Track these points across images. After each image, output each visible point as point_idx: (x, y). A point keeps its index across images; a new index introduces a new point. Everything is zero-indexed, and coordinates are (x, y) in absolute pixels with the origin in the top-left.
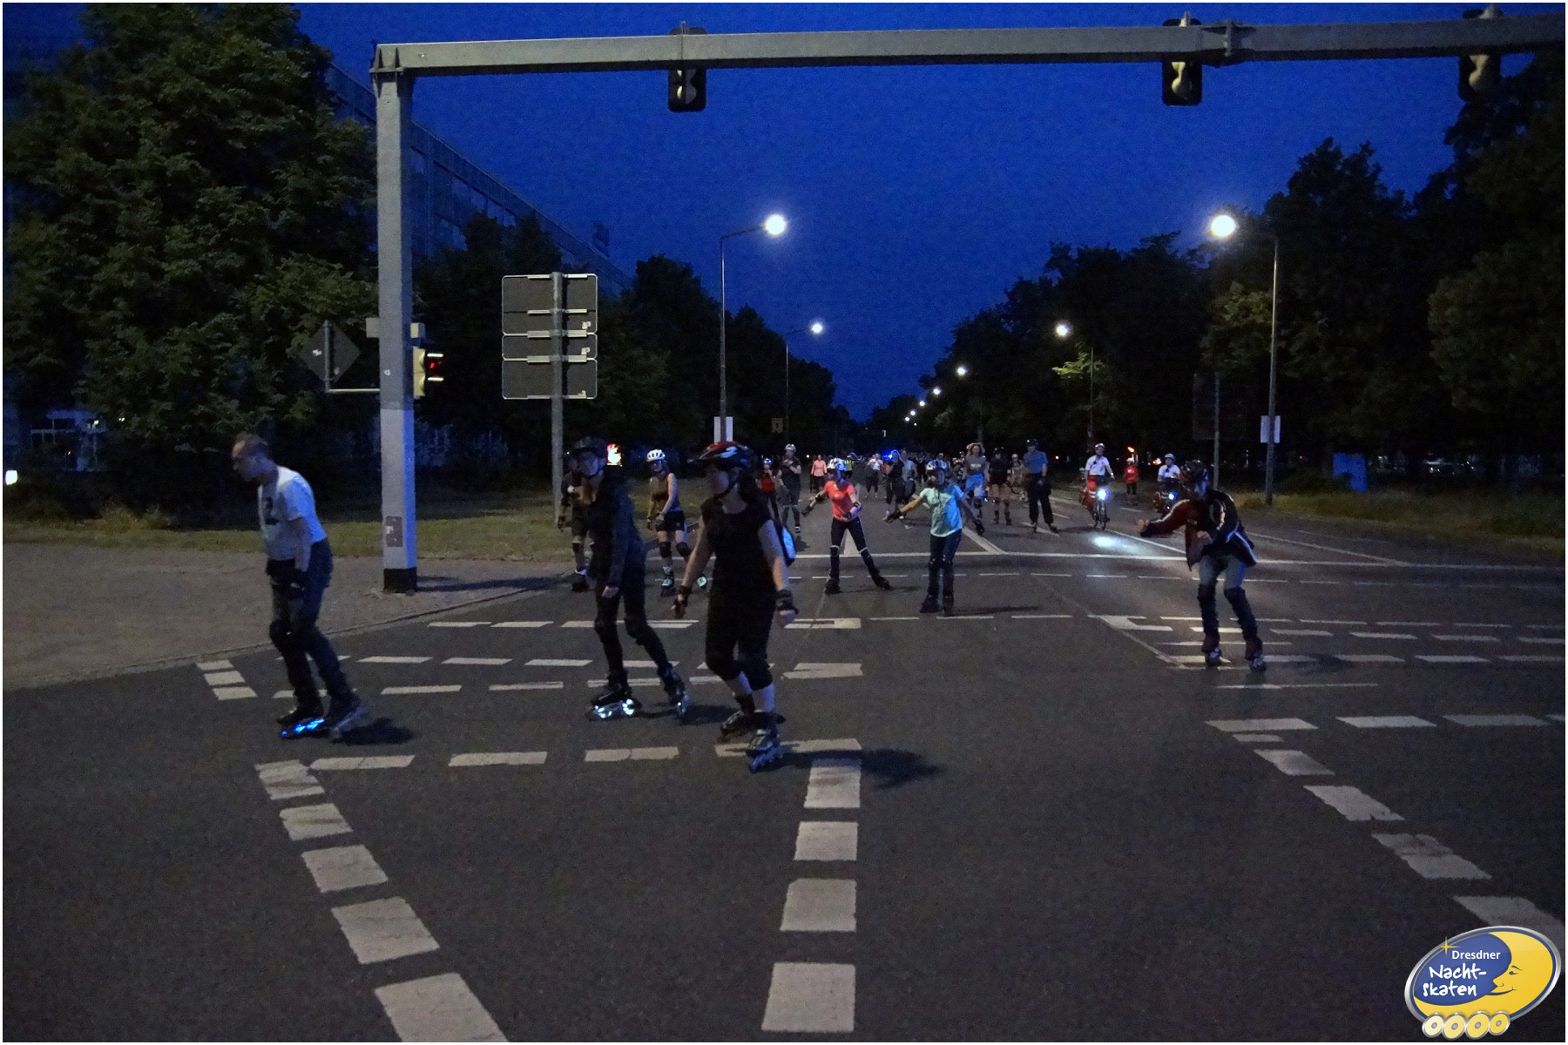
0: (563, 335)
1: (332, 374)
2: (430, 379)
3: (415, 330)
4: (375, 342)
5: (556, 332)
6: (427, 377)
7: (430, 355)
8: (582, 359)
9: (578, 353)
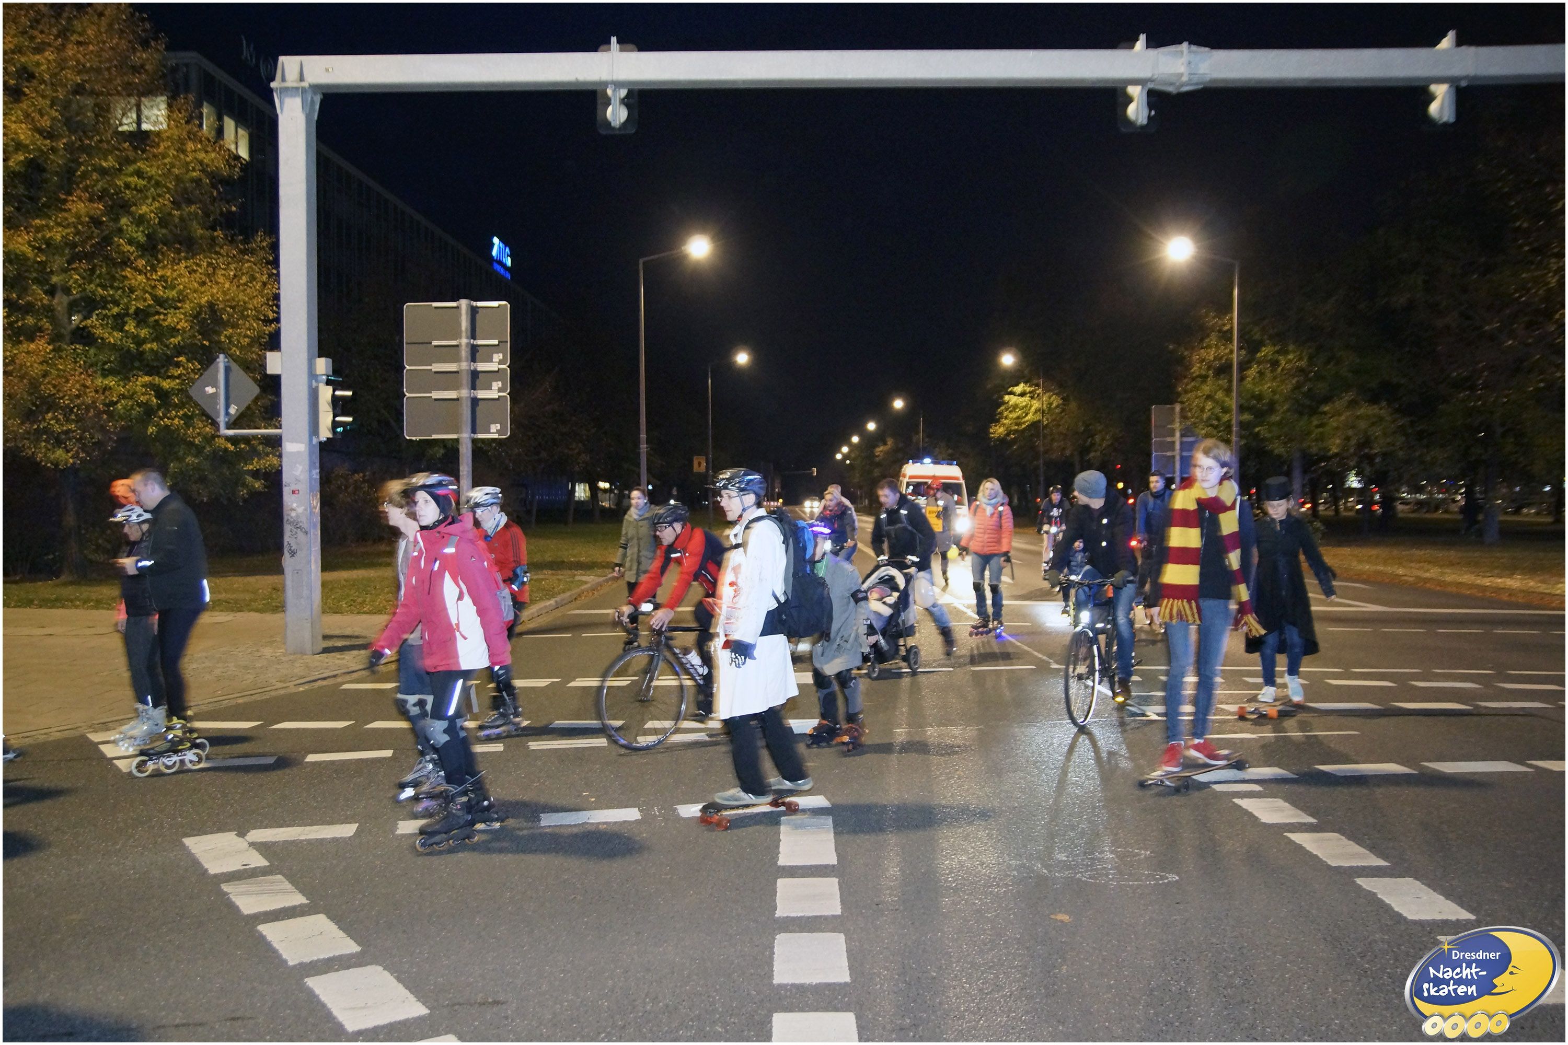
0: (472, 368)
1: (227, 413)
2: (338, 419)
3: (323, 365)
5: (464, 365)
6: (334, 417)
7: (338, 393)
8: (493, 394)
9: (489, 388)
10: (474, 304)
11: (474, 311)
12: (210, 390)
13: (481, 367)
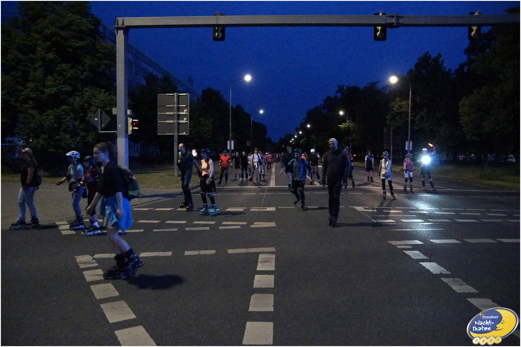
0: (178, 113)
1: (101, 126)
2: (134, 128)
3: (129, 112)
4: (116, 116)
5: (176, 113)
6: (133, 128)
7: (134, 120)
8: (184, 121)
11: (178, 96)
12: (96, 119)
13: (181, 113)
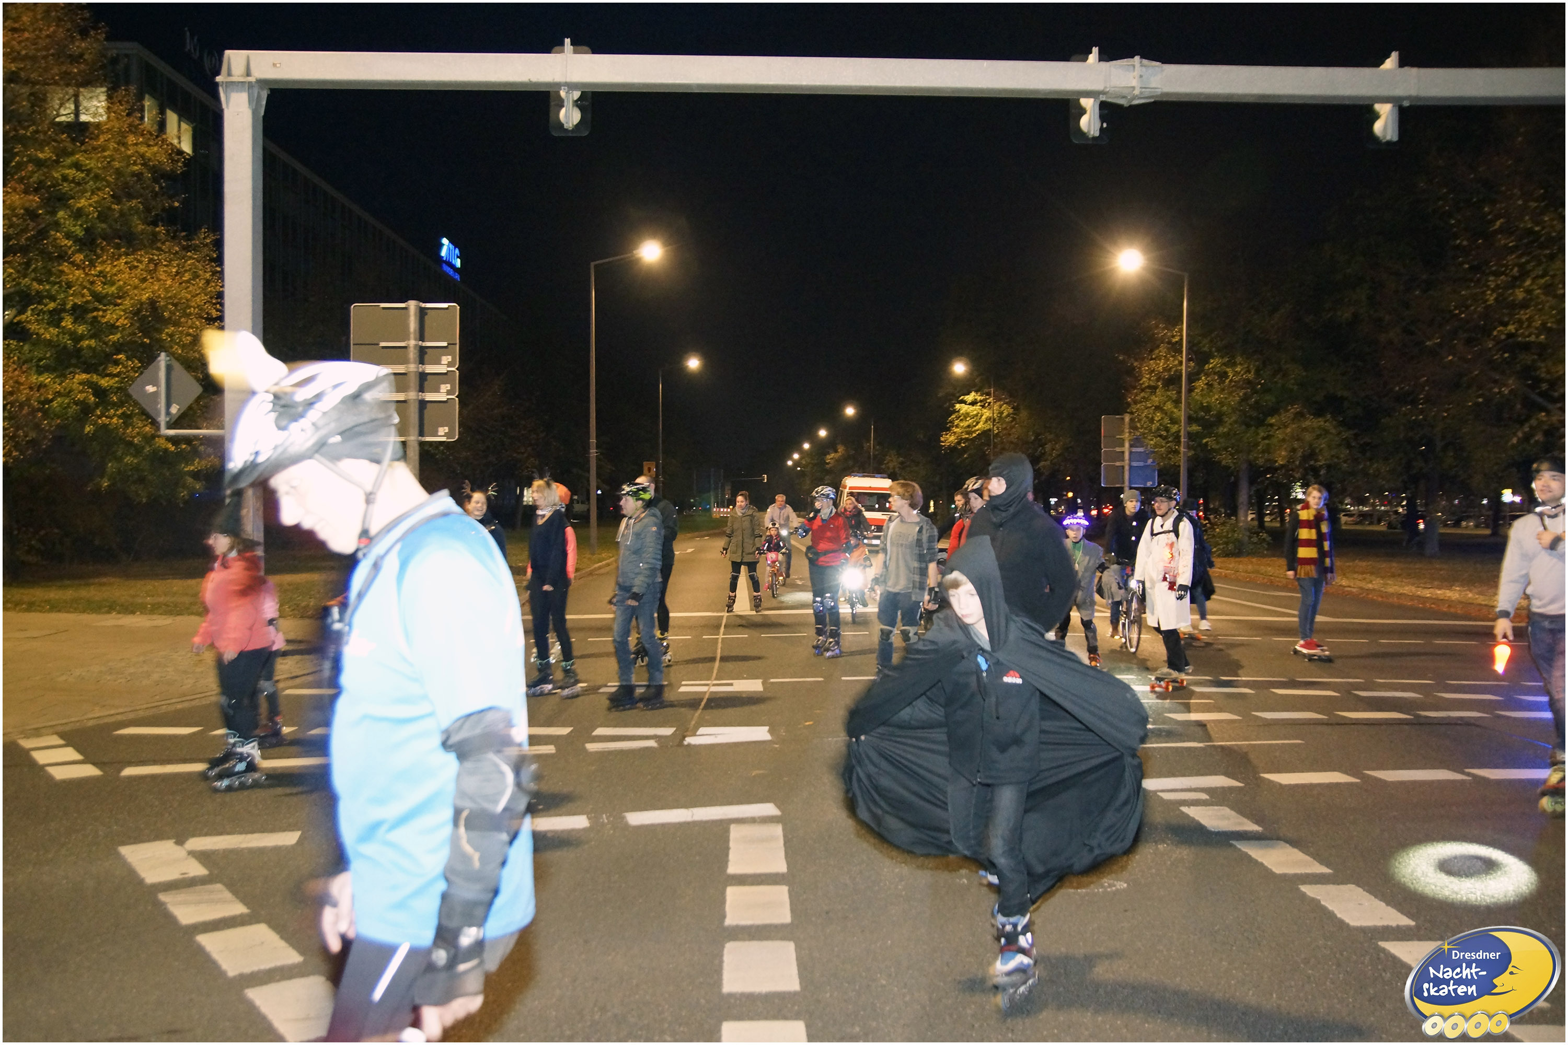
0: (420, 370)
1: (168, 413)
5: (412, 367)
8: (442, 397)
9: (437, 390)
10: (423, 305)
11: (422, 313)
12: (150, 389)
13: (430, 369)
